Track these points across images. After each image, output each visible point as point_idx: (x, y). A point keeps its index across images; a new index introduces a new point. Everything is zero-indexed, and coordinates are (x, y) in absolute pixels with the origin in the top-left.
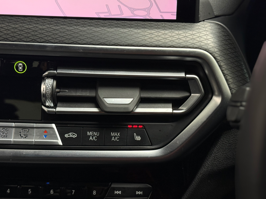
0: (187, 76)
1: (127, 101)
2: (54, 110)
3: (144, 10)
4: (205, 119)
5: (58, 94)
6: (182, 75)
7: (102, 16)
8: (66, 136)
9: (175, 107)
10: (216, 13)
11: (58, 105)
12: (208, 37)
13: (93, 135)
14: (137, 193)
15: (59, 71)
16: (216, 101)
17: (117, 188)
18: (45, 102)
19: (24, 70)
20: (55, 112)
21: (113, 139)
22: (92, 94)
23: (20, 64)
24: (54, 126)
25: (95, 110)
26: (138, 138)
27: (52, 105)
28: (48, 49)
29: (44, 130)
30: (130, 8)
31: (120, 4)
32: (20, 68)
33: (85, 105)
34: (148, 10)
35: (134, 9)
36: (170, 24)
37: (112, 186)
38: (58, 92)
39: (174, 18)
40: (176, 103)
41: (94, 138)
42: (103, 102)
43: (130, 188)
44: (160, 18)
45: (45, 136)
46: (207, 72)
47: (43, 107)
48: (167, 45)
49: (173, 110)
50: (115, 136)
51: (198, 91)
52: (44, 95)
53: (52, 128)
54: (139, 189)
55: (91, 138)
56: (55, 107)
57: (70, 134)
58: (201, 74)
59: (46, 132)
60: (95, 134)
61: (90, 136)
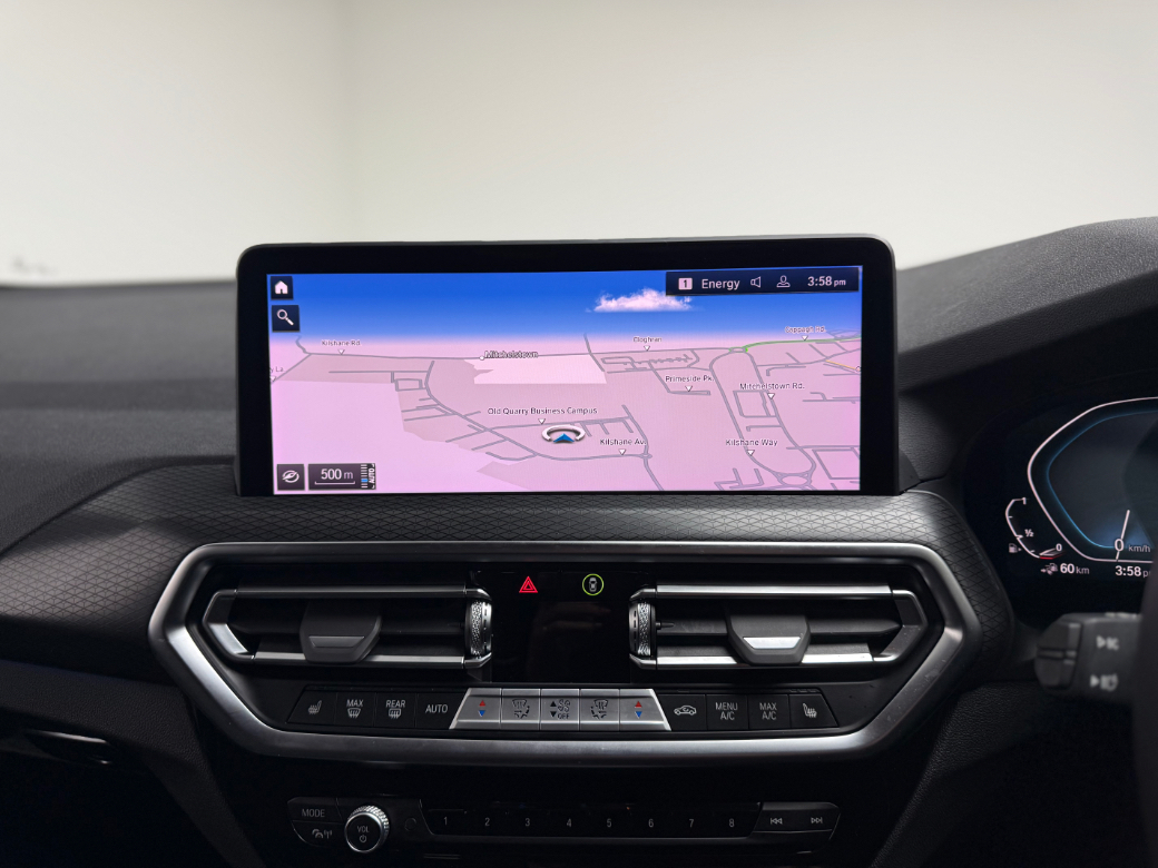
0: (895, 592)
1: (790, 642)
2: (654, 662)
3: (801, 475)
4: (935, 673)
5: (659, 631)
6: (885, 590)
7: (726, 488)
8: (677, 711)
9: (875, 651)
10: (921, 475)
11: (660, 651)
12: (913, 517)
13: (726, 710)
14: (813, 820)
15: (661, 589)
16: (953, 634)
17: (773, 811)
18: (636, 649)
19: (598, 589)
20: (657, 665)
21: (765, 716)
22: (720, 630)
23: (593, 578)
24: (651, 692)
25: (728, 660)
26: (811, 713)
27: (648, 652)
28: (643, 551)
29: (635, 701)
30: (775, 474)
31: (758, 467)
32: (593, 586)
33: (698, 650)
34: (808, 475)
35: (782, 474)
36: (850, 498)
37: (766, 808)
38: (659, 628)
39: (856, 487)
40: (877, 644)
41: (729, 714)
42: (746, 646)
43: (799, 811)
44: (831, 488)
45: (639, 714)
46: (927, 581)
47: (632, 657)
48: (855, 537)
49: (873, 656)
50: (768, 709)
51: (919, 621)
52: (637, 635)
53: (650, 697)
54: (815, 814)
55: (723, 716)
56: (654, 656)
57: (683, 707)
58: (918, 587)
59: (638, 705)
60: (731, 706)
61: (720, 712)
